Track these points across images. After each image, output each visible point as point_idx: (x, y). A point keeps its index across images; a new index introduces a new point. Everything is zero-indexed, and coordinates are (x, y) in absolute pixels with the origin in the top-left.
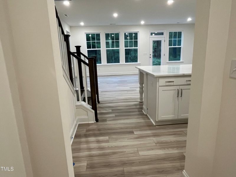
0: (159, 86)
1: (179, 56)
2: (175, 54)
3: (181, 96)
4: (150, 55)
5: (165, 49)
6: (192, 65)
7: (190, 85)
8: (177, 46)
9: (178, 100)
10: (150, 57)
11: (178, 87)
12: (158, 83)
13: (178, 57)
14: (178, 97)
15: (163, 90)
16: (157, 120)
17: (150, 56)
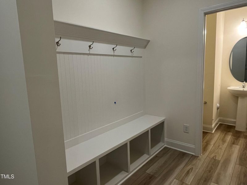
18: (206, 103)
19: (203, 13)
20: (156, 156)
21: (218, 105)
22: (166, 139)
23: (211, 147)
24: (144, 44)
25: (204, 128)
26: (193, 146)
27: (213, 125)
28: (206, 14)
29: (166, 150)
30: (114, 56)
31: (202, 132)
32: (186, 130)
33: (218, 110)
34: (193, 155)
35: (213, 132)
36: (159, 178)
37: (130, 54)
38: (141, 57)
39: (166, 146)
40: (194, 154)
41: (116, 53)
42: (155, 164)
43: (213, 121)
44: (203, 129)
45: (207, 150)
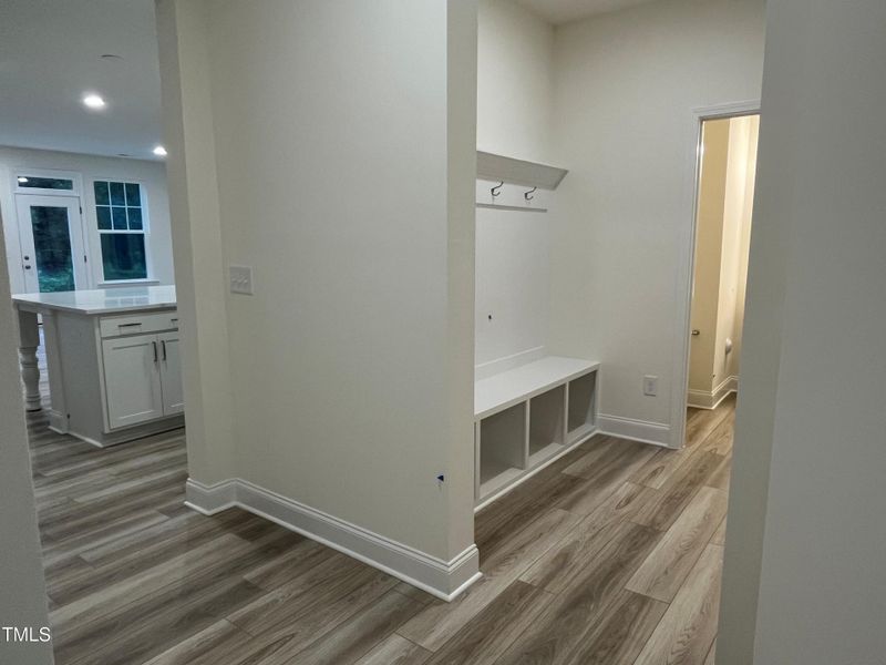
0: (102, 339)
1: (139, 264)
2: (124, 257)
3: (165, 359)
4: (27, 258)
5: (86, 238)
6: (174, 287)
7: (176, 330)
8: (128, 231)
9: (158, 367)
10: (28, 268)
11: (153, 338)
12: (97, 331)
13: (137, 267)
14: (156, 360)
15: (114, 349)
16: (107, 431)
17: (27, 263)
18: (698, 333)
19: (696, 117)
20: (578, 449)
21: (729, 342)
22: (599, 415)
23: (707, 434)
24: (553, 178)
25: (691, 398)
26: (665, 427)
27: (714, 392)
28: (702, 119)
29: (599, 440)
30: (493, 206)
31: (686, 397)
32: (650, 389)
33: (729, 355)
34: (663, 448)
35: (713, 408)
36: (593, 480)
37: (523, 203)
38: (545, 211)
39: (598, 431)
40: (665, 445)
41: (498, 201)
42: (579, 462)
43: (715, 380)
44: (688, 402)
45: (696, 439)
